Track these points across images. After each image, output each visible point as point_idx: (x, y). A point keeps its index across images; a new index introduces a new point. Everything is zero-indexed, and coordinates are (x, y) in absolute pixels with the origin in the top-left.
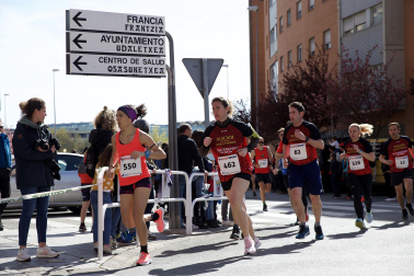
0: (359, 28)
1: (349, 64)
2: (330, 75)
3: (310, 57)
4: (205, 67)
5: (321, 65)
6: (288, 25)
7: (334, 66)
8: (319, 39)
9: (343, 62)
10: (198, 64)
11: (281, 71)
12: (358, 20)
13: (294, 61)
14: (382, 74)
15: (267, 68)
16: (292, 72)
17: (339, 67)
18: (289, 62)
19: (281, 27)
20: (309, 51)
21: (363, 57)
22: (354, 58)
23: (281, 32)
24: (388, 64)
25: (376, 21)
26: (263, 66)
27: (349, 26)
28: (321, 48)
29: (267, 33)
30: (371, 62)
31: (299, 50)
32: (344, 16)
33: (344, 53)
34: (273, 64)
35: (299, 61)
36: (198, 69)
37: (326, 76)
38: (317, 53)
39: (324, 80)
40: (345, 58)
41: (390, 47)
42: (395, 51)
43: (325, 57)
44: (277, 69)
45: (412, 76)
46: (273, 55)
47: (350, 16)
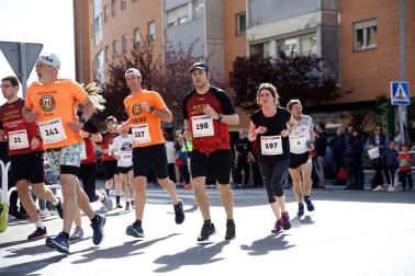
0: (183, 21)
1: (172, 55)
2: (155, 66)
3: (135, 47)
4: (23, 51)
5: (145, 56)
6: (113, 15)
7: (158, 57)
8: (143, 30)
9: (167, 54)
10: (15, 48)
11: (106, 61)
12: (180, 13)
13: (119, 50)
15: (92, 57)
16: (117, 63)
17: (163, 58)
18: (115, 51)
19: (106, 16)
20: (134, 41)
21: (186, 50)
22: (177, 50)
23: (106, 21)
24: (209, 57)
25: (198, 16)
26: (88, 55)
27: (172, 18)
28: (145, 39)
29: (91, 22)
30: (194, 55)
31: (124, 40)
32: (168, 8)
33: (168, 45)
34: (99, 54)
35: (124, 52)
36: (15, 53)
37: (151, 67)
38: (141, 44)
40: (169, 50)
41: (211, 41)
42: (215, 45)
43: (150, 48)
44: (101, 58)
45: (231, 69)
46: (97, 43)
47: (174, 9)
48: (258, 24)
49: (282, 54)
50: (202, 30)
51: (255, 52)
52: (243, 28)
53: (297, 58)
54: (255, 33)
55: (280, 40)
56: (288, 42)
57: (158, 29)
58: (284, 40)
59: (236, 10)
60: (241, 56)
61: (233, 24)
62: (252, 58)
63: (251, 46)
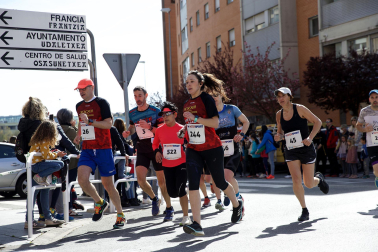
0: (259, 27)
1: (251, 59)
2: (235, 69)
3: (217, 53)
4: (124, 61)
5: (227, 60)
6: (197, 25)
7: (238, 61)
8: (224, 37)
9: (246, 58)
10: (118, 60)
11: (192, 66)
12: (258, 20)
13: (203, 57)
14: (280, 67)
15: (180, 63)
16: (202, 67)
17: (243, 61)
18: (199, 57)
19: (191, 27)
20: (216, 47)
21: (263, 53)
22: (256, 54)
23: (191, 31)
24: (285, 58)
25: (273, 22)
26: (176, 62)
27: (250, 26)
28: (226, 45)
29: (178, 32)
30: (271, 57)
31: (207, 47)
32: (246, 16)
33: (247, 49)
34: (185, 60)
35: (208, 57)
36: (118, 63)
37: (232, 70)
38: (223, 50)
39: (229, 73)
40: (248, 54)
41: (286, 44)
42: (290, 47)
43: (230, 53)
44: (188, 64)
45: (305, 68)
46: (184, 51)
47: (251, 17)
48: (330, 26)
49: (353, 53)
50: (278, 34)
51: (327, 52)
52: (316, 31)
53: (368, 56)
54: (327, 35)
55: (351, 40)
56: (358, 42)
57: (237, 36)
58: (354, 40)
59: (309, 14)
60: (314, 56)
61: (306, 27)
62: (325, 58)
63: (324, 47)
